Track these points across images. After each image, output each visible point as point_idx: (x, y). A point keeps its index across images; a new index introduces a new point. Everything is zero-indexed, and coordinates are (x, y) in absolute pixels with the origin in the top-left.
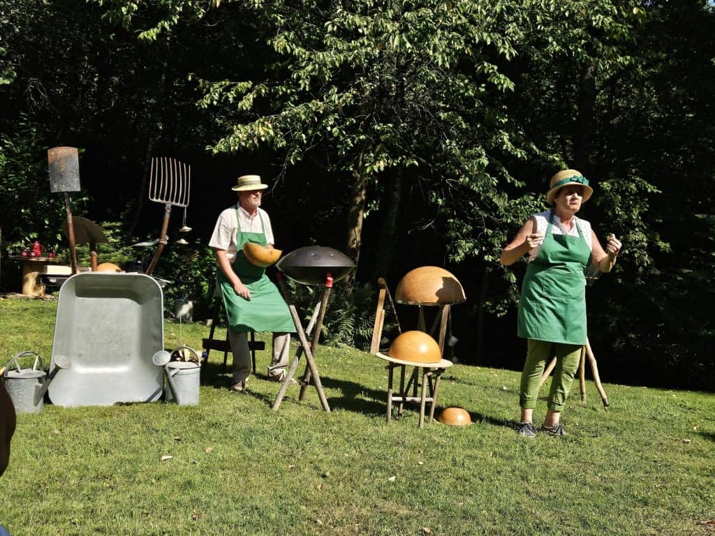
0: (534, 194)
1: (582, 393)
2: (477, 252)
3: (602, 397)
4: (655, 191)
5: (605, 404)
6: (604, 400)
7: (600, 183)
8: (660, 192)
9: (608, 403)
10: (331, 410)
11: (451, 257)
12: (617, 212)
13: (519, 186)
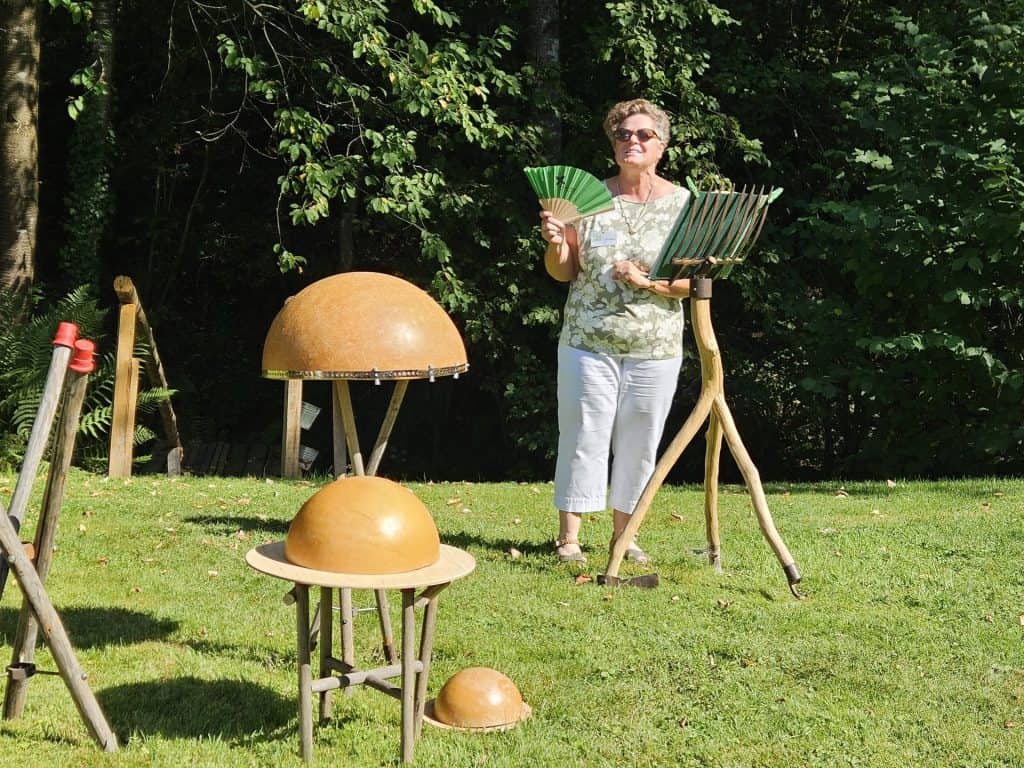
0: (467, 36)
1: (713, 548)
2: (351, 193)
3: (782, 561)
4: (728, 21)
5: (791, 579)
6: (787, 569)
7: (609, 6)
8: (739, 23)
9: (798, 577)
10: (123, 741)
11: (296, 212)
12: (649, 75)
13: (445, 25)
